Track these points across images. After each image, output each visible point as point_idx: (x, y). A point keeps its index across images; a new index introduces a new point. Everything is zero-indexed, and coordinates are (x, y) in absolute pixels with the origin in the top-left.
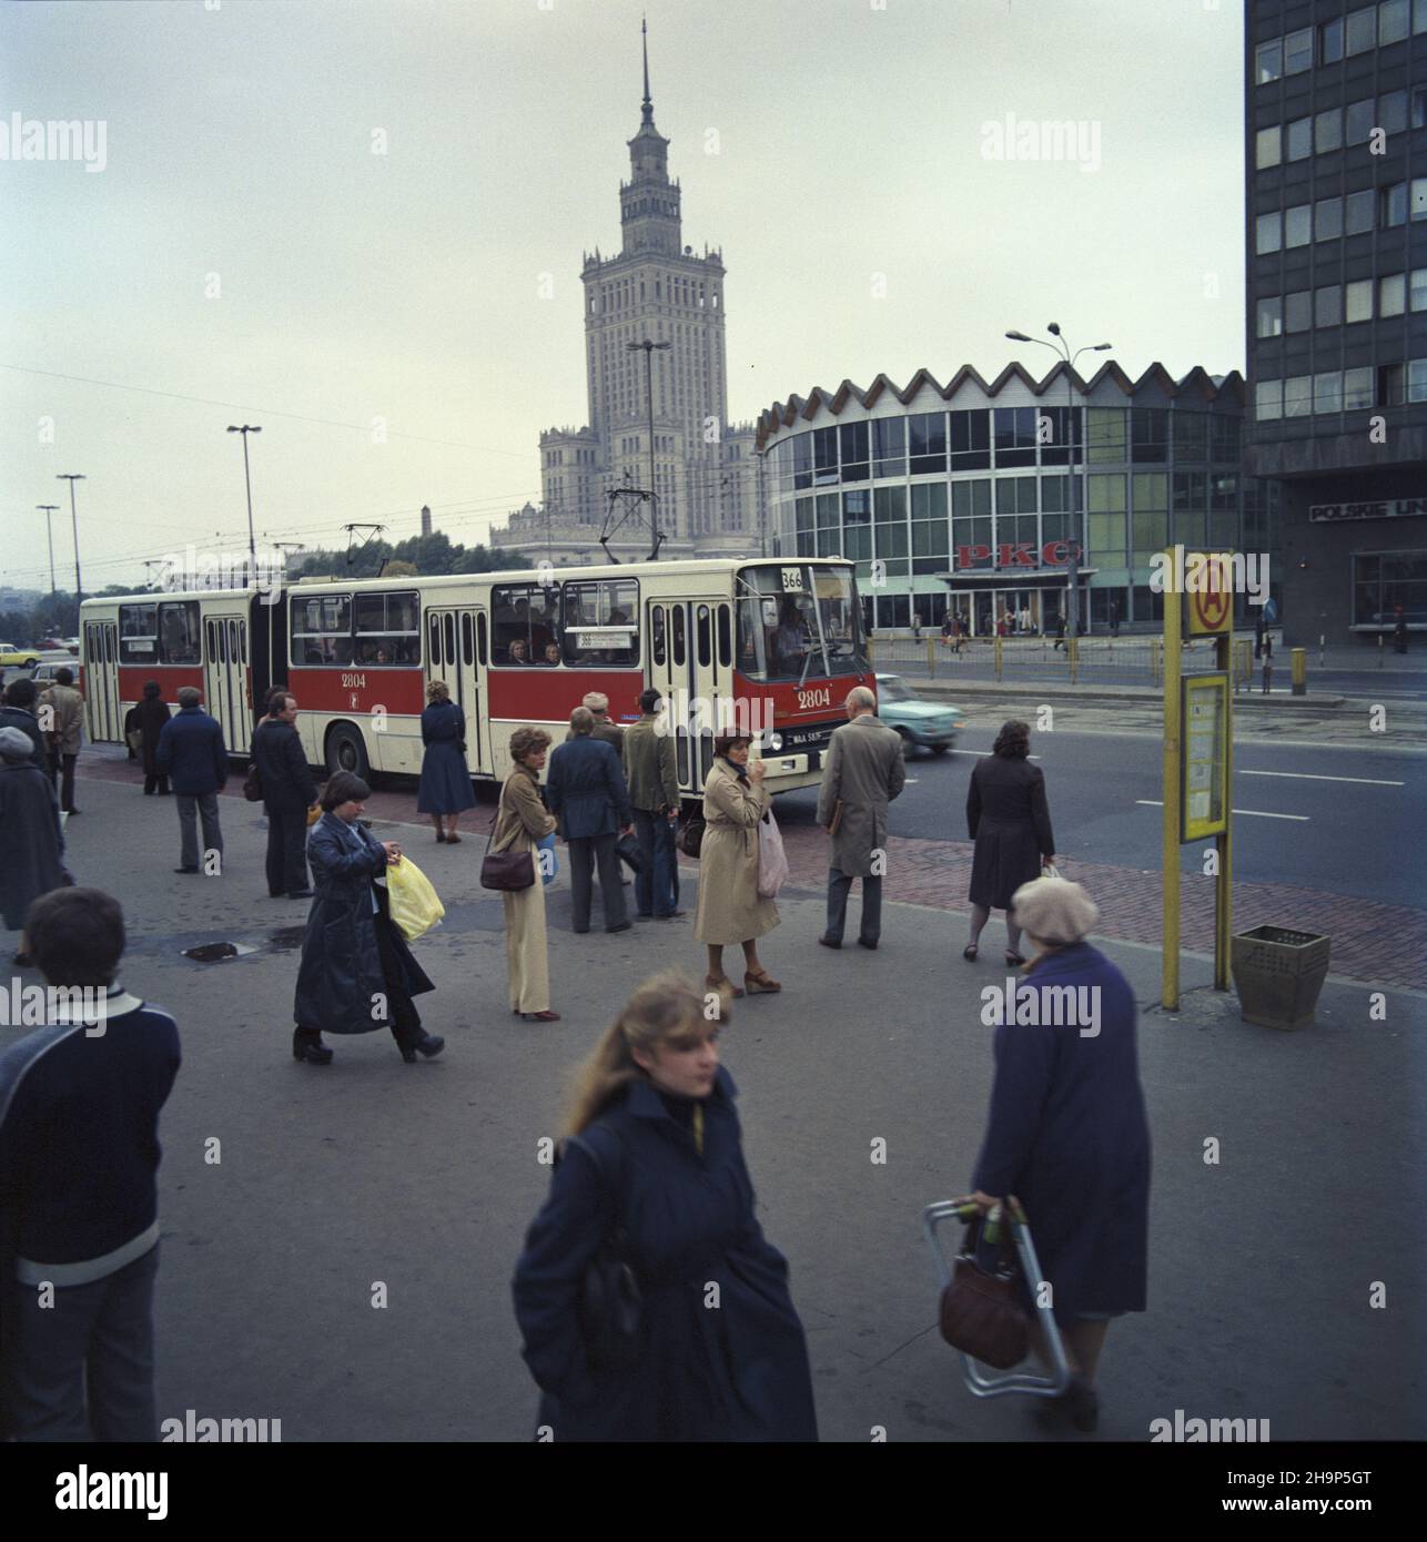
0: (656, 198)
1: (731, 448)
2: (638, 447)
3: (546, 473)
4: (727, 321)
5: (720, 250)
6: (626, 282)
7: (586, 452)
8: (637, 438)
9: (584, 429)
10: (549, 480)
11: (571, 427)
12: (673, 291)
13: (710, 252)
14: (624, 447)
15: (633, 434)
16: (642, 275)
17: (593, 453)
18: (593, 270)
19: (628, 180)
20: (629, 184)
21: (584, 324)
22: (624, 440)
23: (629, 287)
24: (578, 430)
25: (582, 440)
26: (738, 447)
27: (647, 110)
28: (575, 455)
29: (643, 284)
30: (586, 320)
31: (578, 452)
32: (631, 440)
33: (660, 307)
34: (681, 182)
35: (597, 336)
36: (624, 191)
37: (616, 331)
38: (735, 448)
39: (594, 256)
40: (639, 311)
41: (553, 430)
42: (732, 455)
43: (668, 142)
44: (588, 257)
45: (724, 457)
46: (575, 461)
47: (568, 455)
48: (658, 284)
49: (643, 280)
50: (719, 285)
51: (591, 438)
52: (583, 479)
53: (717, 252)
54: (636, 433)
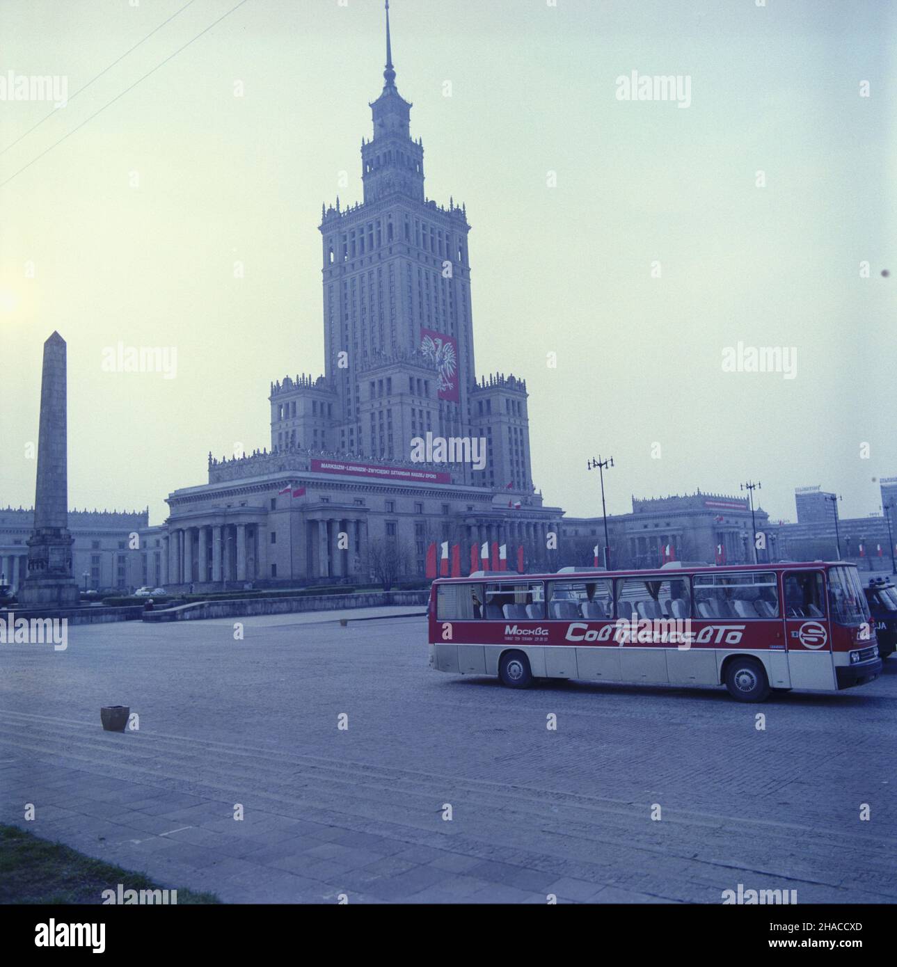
0: (401, 151)
1: (480, 403)
2: (389, 389)
3: (277, 426)
4: (472, 275)
5: (464, 208)
6: (371, 227)
7: (322, 404)
8: (389, 380)
9: (320, 379)
10: (280, 434)
11: (307, 376)
12: (421, 237)
13: (455, 207)
14: (372, 393)
15: (383, 375)
16: (390, 216)
17: (330, 406)
18: (332, 222)
19: (370, 136)
20: (371, 140)
21: (321, 275)
22: (373, 384)
23: (374, 232)
24: (314, 380)
25: (319, 390)
26: (488, 402)
27: (390, 75)
28: (311, 406)
29: (390, 226)
30: (323, 271)
31: (314, 403)
32: (381, 382)
33: (408, 249)
34: (423, 143)
35: (336, 284)
36: (366, 149)
37: (358, 277)
38: (484, 403)
39: (334, 207)
40: (385, 253)
41: (287, 380)
42: (481, 410)
43: (411, 105)
44: (327, 208)
45: (472, 412)
46: (311, 412)
47: (302, 406)
48: (407, 225)
49: (390, 221)
50: (464, 241)
51: (329, 389)
52: (319, 433)
53: (461, 208)
54: (388, 374)
